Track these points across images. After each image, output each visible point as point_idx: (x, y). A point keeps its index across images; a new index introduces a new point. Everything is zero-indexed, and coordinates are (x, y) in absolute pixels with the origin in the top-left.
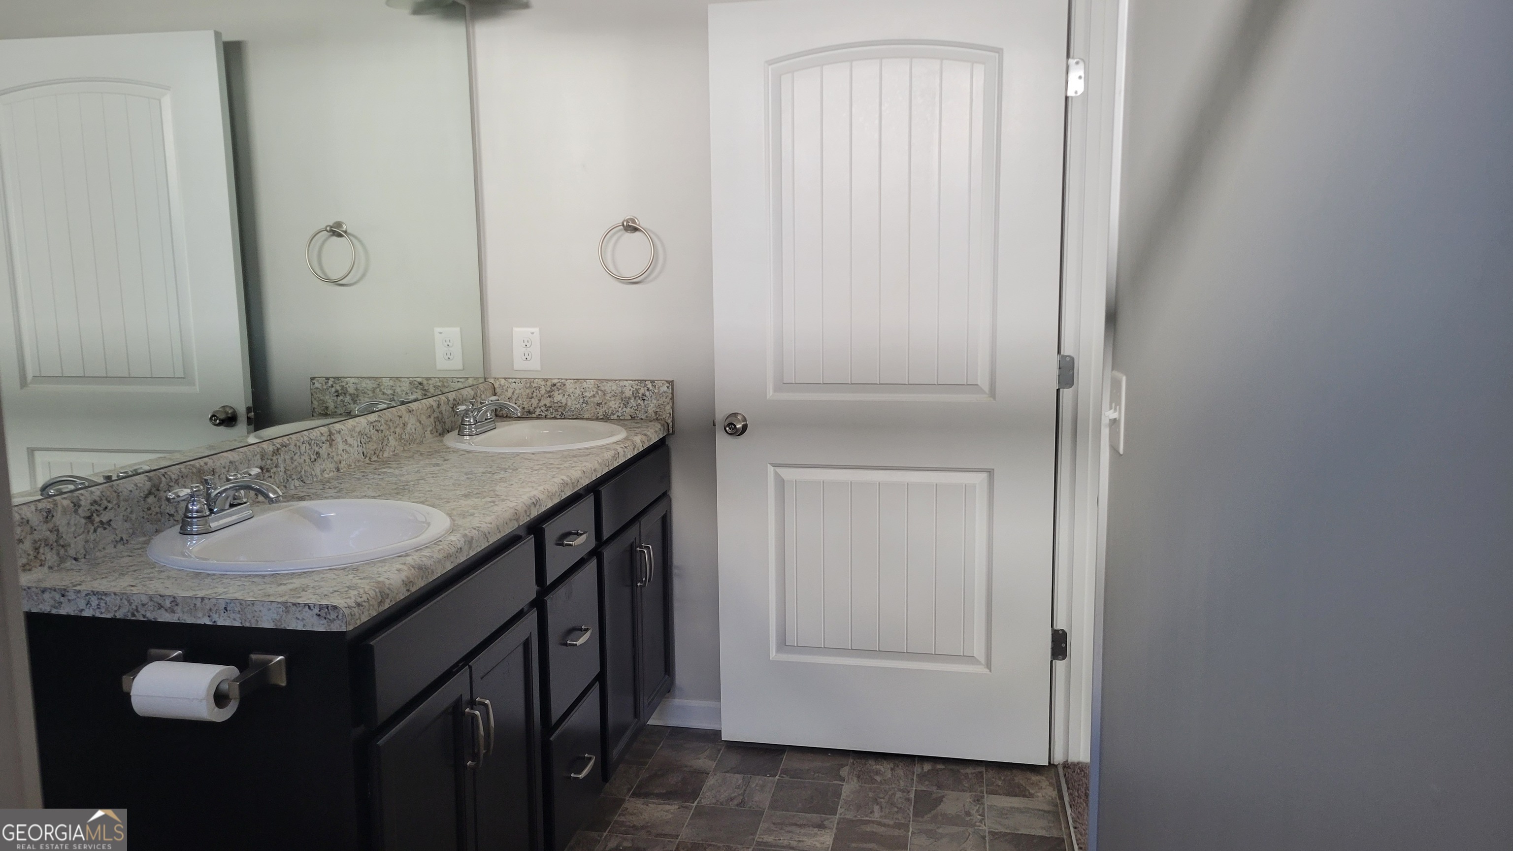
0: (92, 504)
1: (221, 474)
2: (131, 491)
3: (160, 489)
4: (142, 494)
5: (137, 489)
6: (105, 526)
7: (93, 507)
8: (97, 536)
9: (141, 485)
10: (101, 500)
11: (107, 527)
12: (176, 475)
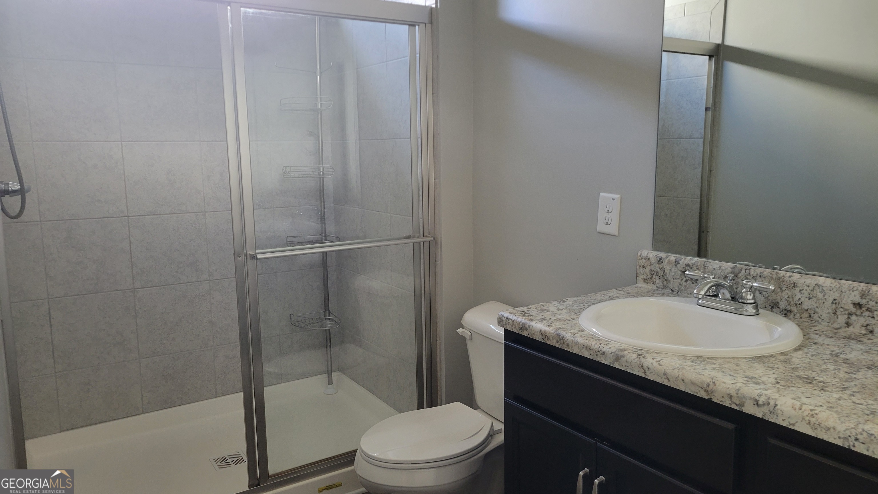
0: (686, 265)
1: (803, 290)
2: (714, 269)
3: (738, 276)
4: (722, 274)
5: (719, 269)
6: (693, 282)
7: (686, 267)
8: (687, 284)
9: (724, 268)
10: (693, 265)
11: (695, 282)
12: (755, 273)
